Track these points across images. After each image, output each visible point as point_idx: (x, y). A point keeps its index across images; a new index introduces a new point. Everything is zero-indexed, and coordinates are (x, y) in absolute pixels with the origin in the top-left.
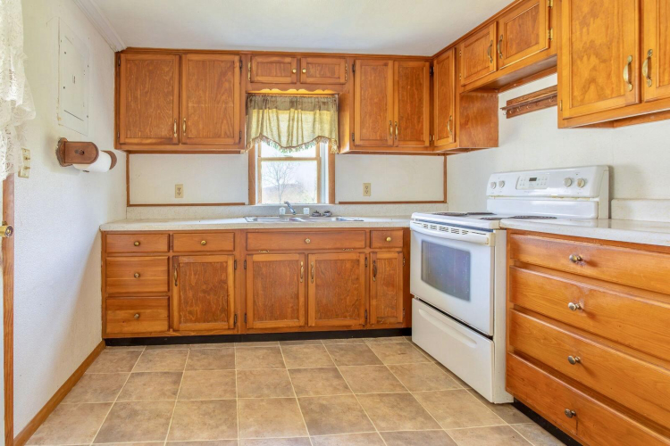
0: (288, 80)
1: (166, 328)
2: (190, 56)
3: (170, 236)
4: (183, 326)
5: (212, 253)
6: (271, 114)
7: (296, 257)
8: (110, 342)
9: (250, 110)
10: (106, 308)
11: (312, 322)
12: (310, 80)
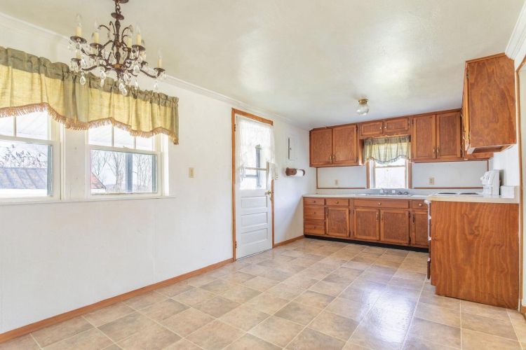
0: (378, 132)
1: (324, 233)
2: (336, 129)
3: (325, 199)
4: (330, 233)
5: (341, 206)
6: (375, 147)
7: (375, 210)
8: (307, 236)
9: (365, 146)
10: (305, 224)
11: (382, 239)
12: (389, 131)
